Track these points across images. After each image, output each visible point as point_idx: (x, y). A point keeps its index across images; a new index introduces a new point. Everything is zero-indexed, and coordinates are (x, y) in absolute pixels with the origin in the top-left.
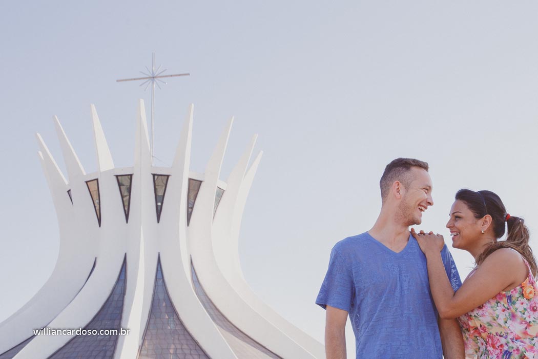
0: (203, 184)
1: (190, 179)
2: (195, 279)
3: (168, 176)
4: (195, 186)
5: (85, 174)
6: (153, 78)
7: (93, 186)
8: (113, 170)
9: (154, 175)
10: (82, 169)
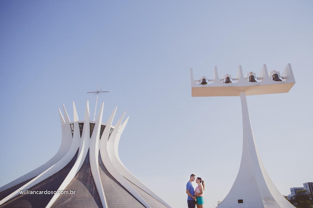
0: (106, 127)
1: (102, 125)
2: (99, 156)
3: (95, 124)
4: (103, 127)
5: (70, 122)
6: (98, 92)
7: (72, 125)
8: (78, 121)
9: (90, 123)
10: (70, 120)
